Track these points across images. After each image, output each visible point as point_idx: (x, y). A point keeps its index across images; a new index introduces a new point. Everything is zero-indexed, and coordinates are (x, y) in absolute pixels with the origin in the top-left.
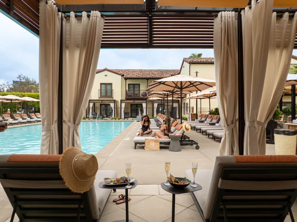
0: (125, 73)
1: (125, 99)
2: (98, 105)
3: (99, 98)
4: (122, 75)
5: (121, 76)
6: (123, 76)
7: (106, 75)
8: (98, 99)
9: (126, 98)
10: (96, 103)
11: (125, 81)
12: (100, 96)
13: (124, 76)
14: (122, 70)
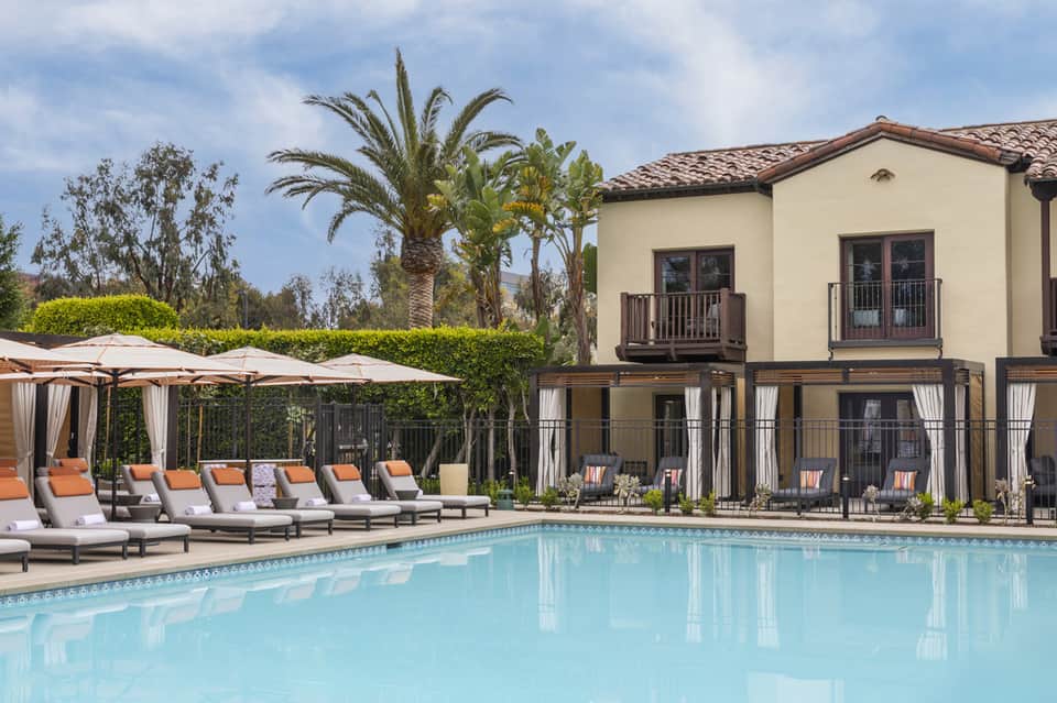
0: (1042, 143)
1: (1038, 353)
2: (823, 401)
3: (832, 346)
4: (1013, 159)
5: (1001, 173)
6: (1018, 166)
7: (884, 175)
8: (825, 357)
9: (1044, 342)
10: (805, 390)
11: (1035, 205)
12: (836, 337)
13: (1027, 165)
14: (1013, 128)
